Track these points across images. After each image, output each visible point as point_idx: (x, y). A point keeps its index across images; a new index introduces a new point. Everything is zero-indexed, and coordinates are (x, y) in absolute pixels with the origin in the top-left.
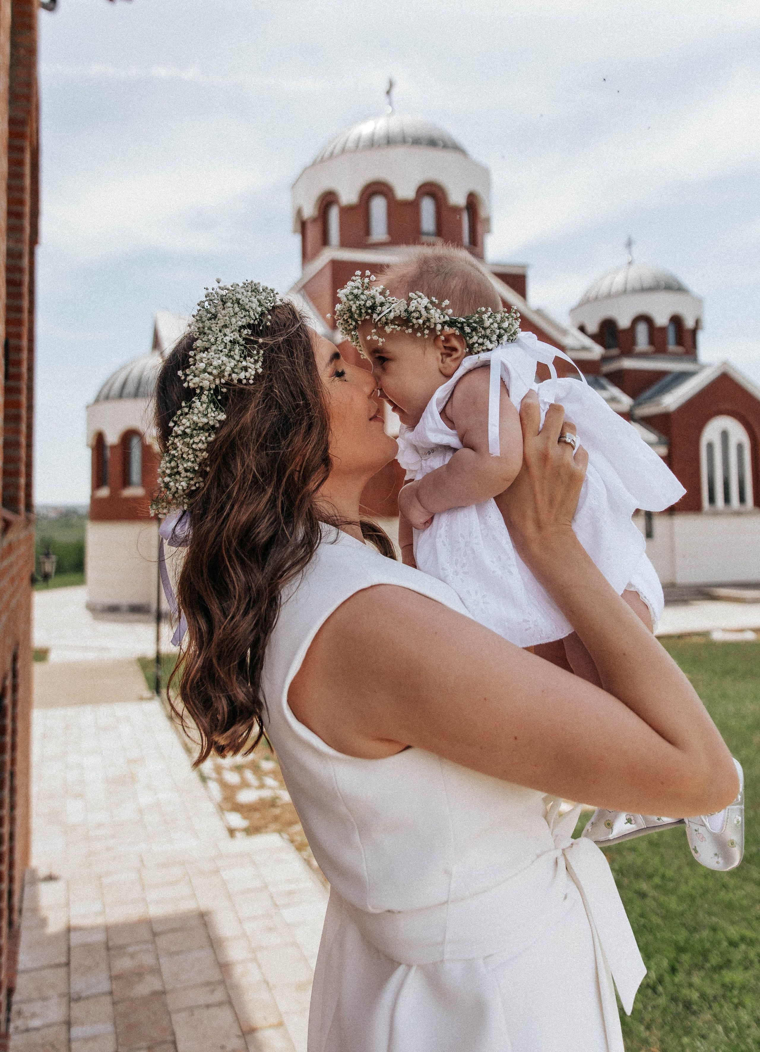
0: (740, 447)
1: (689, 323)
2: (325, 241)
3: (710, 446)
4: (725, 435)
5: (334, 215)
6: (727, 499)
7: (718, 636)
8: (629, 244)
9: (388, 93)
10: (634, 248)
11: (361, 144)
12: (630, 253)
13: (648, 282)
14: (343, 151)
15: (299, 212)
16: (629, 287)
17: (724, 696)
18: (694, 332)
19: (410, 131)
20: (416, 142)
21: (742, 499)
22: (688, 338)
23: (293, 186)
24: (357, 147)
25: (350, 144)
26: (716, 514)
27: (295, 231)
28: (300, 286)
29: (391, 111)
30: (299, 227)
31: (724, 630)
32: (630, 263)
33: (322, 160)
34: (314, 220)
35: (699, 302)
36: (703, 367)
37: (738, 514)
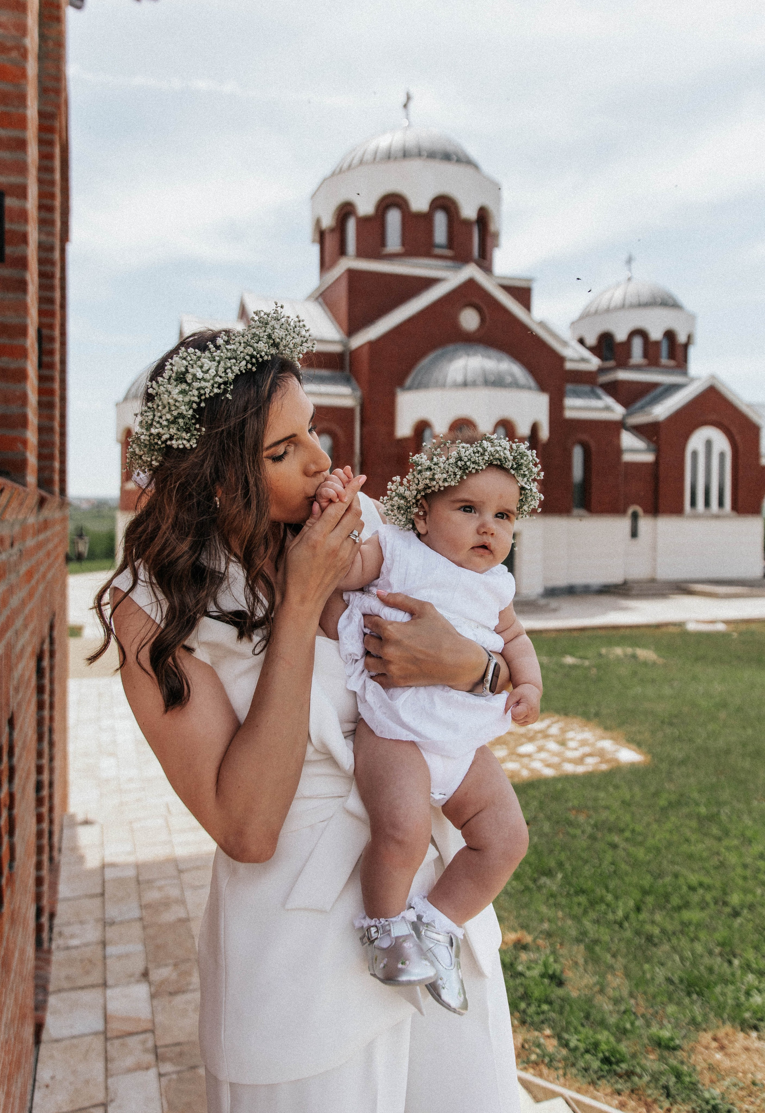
0: (722, 455)
1: (682, 338)
2: (342, 251)
3: (695, 454)
4: (709, 444)
5: (351, 226)
6: (707, 503)
7: (691, 627)
8: (629, 261)
9: (405, 106)
10: (634, 265)
11: (379, 156)
12: (630, 270)
13: (645, 298)
14: (361, 162)
15: (318, 222)
16: (627, 302)
17: (694, 678)
18: (686, 346)
19: (426, 144)
20: (432, 155)
21: (721, 504)
22: (679, 353)
23: (313, 196)
24: (375, 159)
25: (368, 157)
26: (696, 517)
27: (314, 241)
28: (318, 294)
29: (407, 124)
30: (317, 238)
31: (698, 621)
32: (629, 279)
33: (341, 171)
34: (332, 230)
35: (692, 318)
36: (692, 380)
37: (717, 517)
